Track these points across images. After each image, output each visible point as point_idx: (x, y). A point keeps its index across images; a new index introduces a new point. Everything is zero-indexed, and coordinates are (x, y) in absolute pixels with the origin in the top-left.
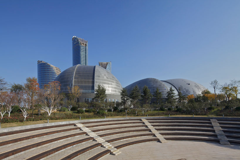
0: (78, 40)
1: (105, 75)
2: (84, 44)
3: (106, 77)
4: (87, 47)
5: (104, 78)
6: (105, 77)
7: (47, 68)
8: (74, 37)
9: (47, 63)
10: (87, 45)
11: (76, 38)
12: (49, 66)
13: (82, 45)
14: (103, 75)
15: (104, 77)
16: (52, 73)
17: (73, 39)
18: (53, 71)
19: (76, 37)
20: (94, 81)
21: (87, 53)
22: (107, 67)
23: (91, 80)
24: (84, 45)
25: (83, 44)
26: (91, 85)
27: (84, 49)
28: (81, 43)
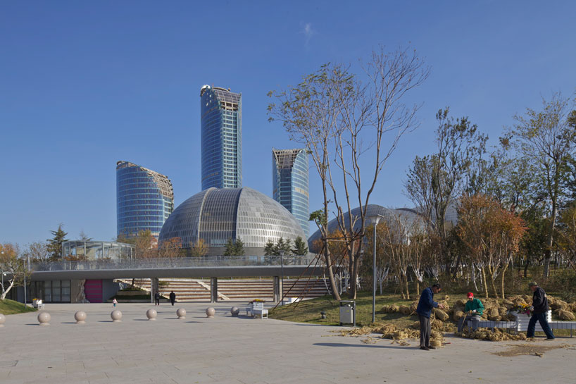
0: (214, 97)
1: (258, 210)
2: (230, 105)
3: (259, 213)
4: (239, 113)
5: (255, 216)
6: (258, 215)
7: (140, 180)
8: (205, 87)
9: (139, 168)
10: (240, 106)
11: (209, 90)
12: (145, 174)
13: (227, 107)
14: (253, 209)
15: (256, 213)
16: (151, 191)
17: (202, 92)
18: (153, 186)
19: (209, 87)
20: (236, 224)
21: (240, 129)
22: (295, 164)
23: (231, 222)
24: (232, 108)
25: (228, 105)
26: (231, 230)
27: (231, 118)
28: (224, 104)
